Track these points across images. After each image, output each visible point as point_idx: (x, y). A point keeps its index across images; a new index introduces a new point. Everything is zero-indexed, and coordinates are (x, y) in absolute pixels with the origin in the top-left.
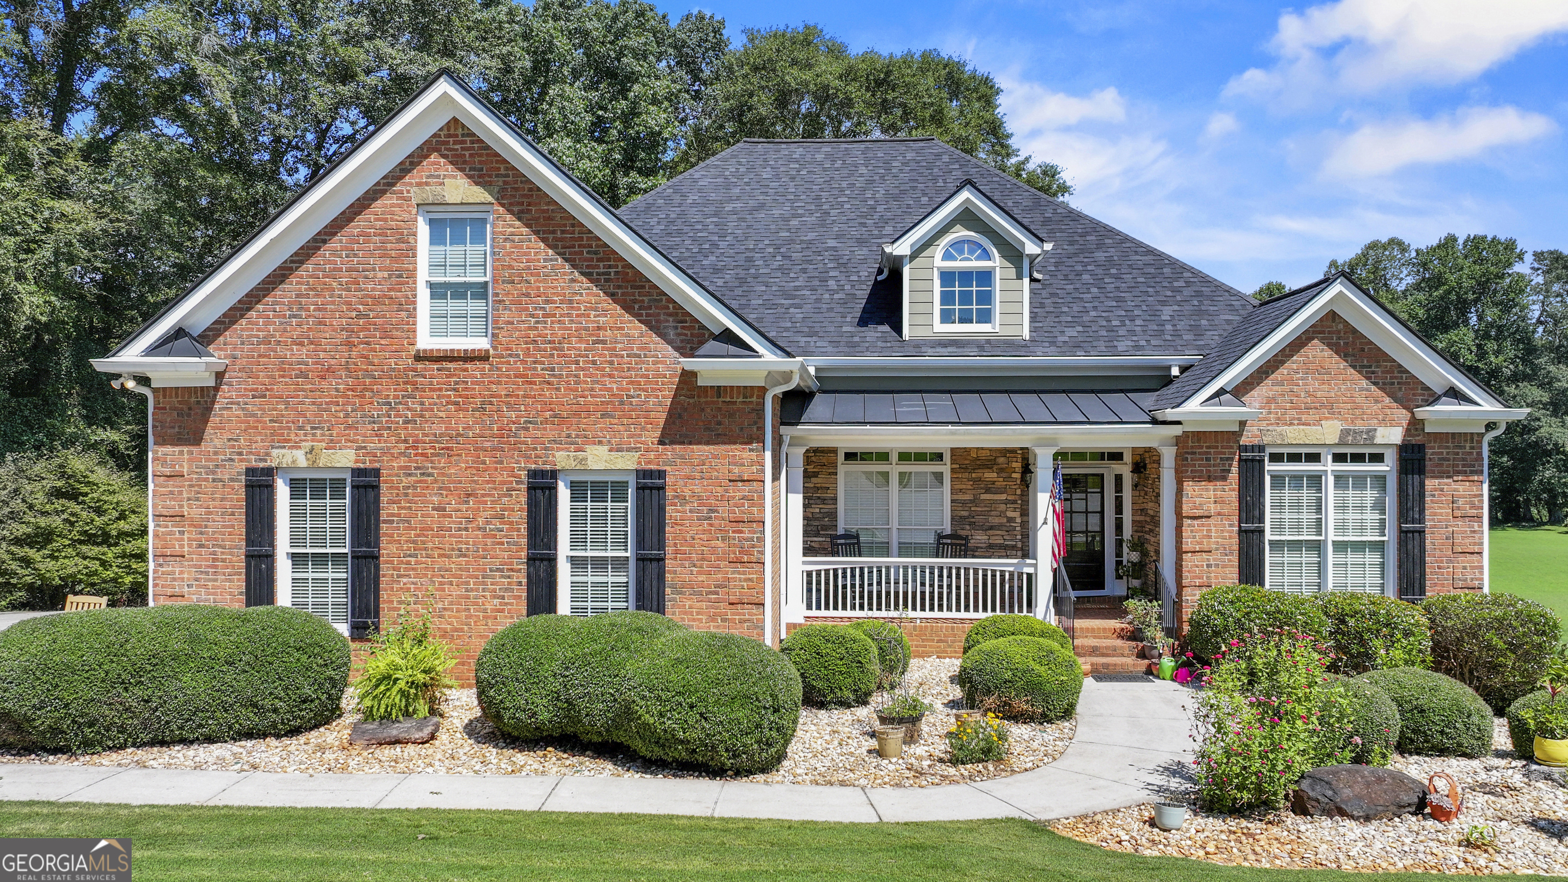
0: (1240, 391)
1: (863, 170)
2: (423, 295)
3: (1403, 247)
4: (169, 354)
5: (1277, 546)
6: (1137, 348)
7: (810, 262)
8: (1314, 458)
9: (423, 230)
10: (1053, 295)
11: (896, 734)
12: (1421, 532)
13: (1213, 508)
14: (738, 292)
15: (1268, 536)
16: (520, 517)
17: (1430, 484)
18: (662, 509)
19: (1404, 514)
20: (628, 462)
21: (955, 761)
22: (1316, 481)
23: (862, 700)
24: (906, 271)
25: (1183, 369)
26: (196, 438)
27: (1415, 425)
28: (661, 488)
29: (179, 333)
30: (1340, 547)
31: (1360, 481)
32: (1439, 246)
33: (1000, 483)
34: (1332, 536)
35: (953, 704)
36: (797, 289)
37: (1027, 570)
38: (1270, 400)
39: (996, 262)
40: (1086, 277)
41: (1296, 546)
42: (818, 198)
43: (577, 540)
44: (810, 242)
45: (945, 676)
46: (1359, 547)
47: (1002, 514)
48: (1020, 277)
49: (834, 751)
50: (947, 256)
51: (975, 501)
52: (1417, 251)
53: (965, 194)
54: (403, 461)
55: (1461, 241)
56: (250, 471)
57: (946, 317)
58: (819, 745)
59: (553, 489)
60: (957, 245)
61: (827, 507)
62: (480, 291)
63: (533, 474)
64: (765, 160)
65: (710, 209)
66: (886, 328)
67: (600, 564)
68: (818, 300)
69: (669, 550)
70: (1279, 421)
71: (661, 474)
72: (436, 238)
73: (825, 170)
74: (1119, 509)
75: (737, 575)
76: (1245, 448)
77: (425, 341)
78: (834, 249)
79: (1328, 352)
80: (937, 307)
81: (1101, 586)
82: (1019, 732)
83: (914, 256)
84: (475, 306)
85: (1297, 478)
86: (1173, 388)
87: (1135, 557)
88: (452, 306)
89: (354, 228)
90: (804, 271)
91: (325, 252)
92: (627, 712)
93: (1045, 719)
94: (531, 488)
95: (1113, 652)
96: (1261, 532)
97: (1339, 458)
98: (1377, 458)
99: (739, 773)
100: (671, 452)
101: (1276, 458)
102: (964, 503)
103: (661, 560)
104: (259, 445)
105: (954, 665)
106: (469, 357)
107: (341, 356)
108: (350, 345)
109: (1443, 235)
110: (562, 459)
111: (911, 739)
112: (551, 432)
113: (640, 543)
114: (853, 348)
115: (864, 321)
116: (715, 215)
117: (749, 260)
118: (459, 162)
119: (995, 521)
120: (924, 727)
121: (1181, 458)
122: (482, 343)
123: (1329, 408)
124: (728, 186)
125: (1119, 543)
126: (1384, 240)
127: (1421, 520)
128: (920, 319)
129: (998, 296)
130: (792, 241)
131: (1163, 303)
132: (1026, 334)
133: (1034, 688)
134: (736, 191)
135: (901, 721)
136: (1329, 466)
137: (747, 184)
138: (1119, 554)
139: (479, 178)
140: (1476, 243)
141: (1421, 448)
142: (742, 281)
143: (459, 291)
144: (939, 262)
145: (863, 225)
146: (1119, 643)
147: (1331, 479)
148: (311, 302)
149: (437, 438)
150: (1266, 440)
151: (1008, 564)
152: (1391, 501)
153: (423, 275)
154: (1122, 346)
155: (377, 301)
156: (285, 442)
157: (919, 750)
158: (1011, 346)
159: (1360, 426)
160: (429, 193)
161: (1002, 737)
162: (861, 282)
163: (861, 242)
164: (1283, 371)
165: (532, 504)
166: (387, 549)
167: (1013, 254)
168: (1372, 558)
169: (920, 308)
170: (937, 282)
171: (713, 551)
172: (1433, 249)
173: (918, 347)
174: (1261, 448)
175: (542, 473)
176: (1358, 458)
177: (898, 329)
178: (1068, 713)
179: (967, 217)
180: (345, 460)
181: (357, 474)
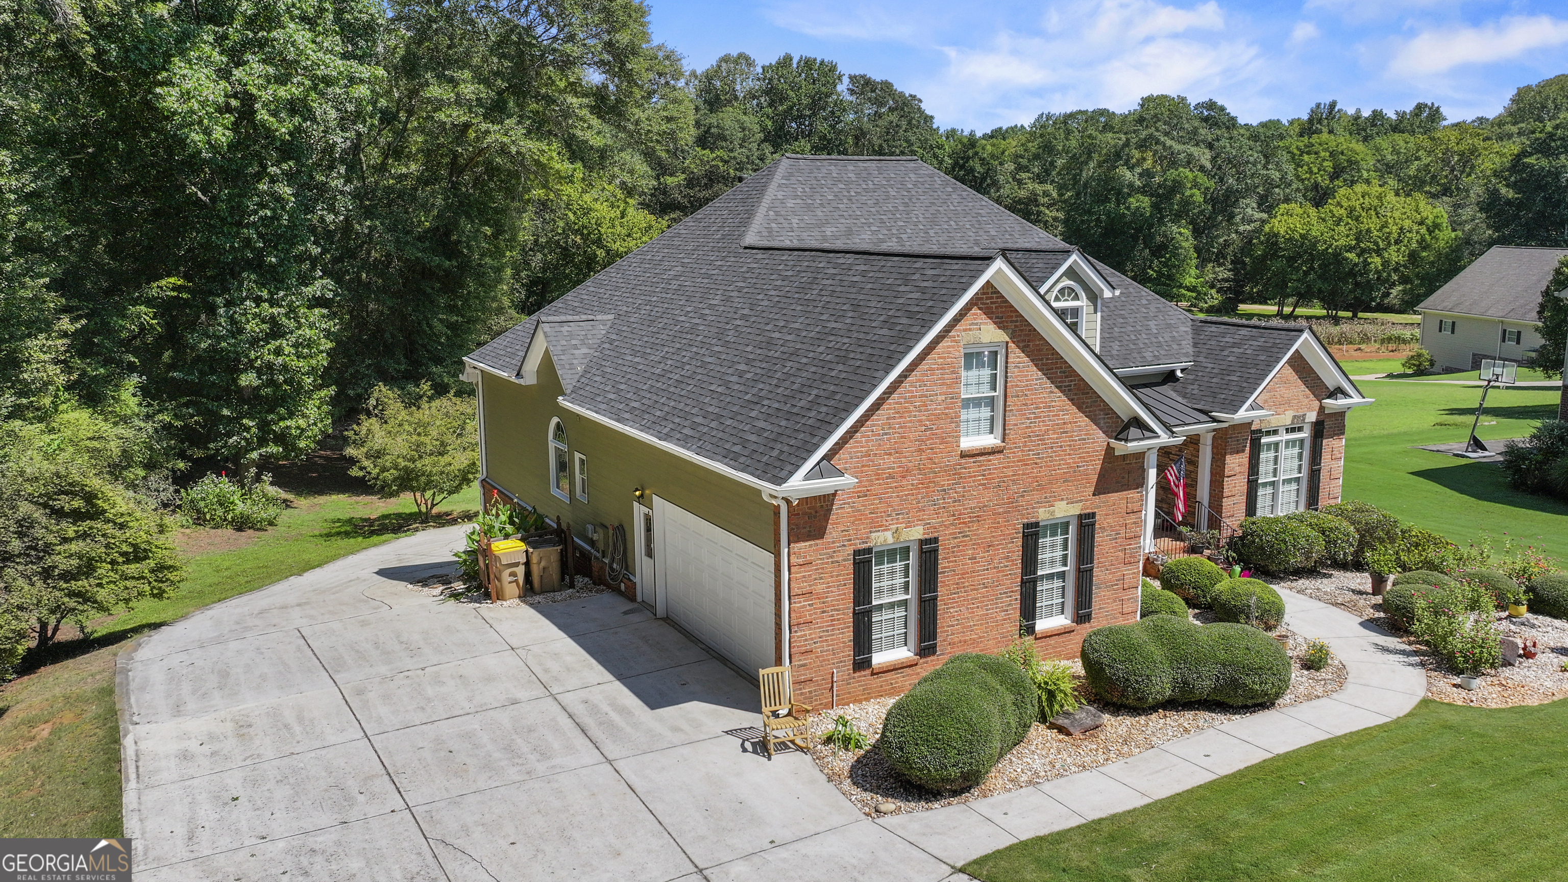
2: (961, 407)
4: (820, 477)
5: (1263, 485)
8: (1275, 432)
9: (963, 362)
12: (1318, 470)
13: (1238, 469)
15: (1259, 481)
16: (1017, 556)
17: (1323, 442)
18: (1093, 537)
19: (1311, 460)
20: (1076, 510)
22: (1277, 445)
25: (1183, 371)
26: (820, 534)
27: (1322, 408)
28: (1092, 524)
30: (1284, 482)
31: (1294, 444)
32: (779, 65)
34: (1280, 477)
38: (1265, 402)
39: (1083, 302)
41: (1270, 484)
43: (1041, 564)
46: (1290, 481)
48: (1095, 312)
52: (761, 67)
53: (1075, 256)
54: (952, 529)
55: (796, 59)
56: (856, 552)
59: (1037, 534)
60: (1064, 291)
62: (992, 402)
63: (1026, 526)
67: (1050, 577)
69: (1095, 562)
71: (1092, 515)
72: (969, 366)
75: (1126, 571)
76: (1253, 432)
77: (965, 442)
79: (1291, 371)
85: (1272, 445)
88: (973, 413)
94: (1025, 536)
96: (1257, 478)
97: (1288, 431)
98: (1306, 429)
100: (1099, 500)
101: (1267, 434)
103: (1090, 570)
104: (863, 532)
106: (990, 452)
107: (915, 460)
108: (920, 451)
110: (1042, 515)
112: (1036, 496)
113: (1078, 561)
118: (989, 313)
122: (992, 439)
123: (1288, 403)
127: (1319, 464)
136: (1283, 436)
139: (1001, 325)
141: (1323, 423)
143: (977, 402)
147: (1283, 444)
149: (972, 510)
150: (1264, 425)
152: (1306, 454)
154: (1148, 356)
155: (937, 417)
156: (879, 527)
159: (1300, 413)
160: (969, 336)
164: (1272, 382)
165: (1023, 546)
166: (942, 591)
167: (1093, 297)
168: (1294, 486)
171: (1117, 559)
174: (1262, 430)
175: (1032, 525)
176: (1297, 430)
179: (1072, 273)
180: (917, 533)
181: (922, 542)
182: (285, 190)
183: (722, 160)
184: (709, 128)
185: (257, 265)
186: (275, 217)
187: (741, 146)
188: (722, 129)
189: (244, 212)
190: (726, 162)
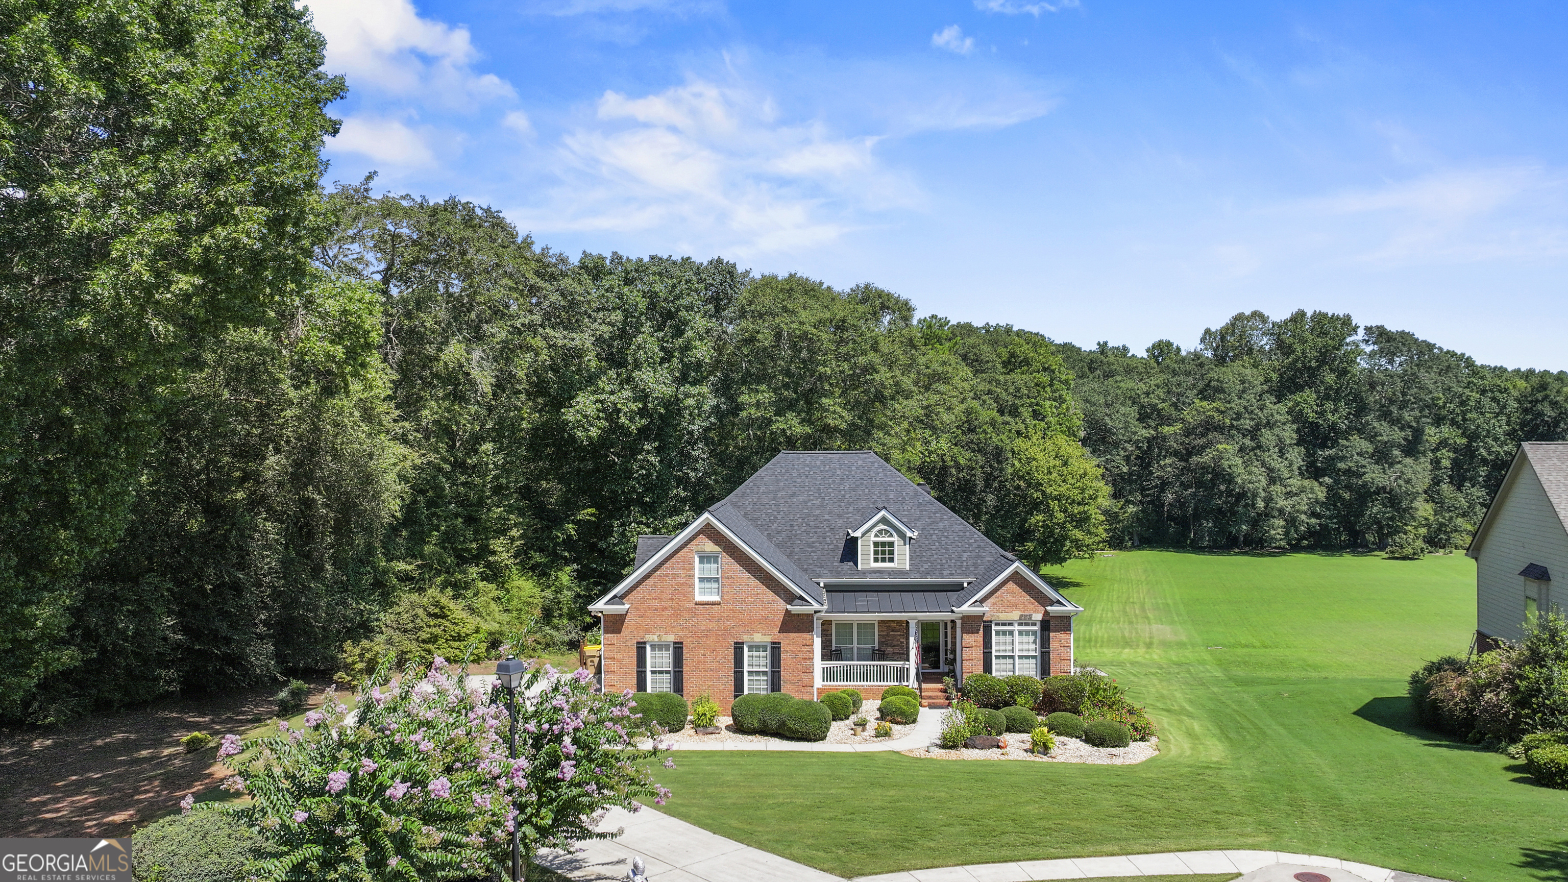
0: (982, 601)
1: (839, 472)
2: (697, 581)
3: (1263, 319)
4: (613, 604)
5: (997, 657)
6: (952, 574)
7: (817, 527)
8: (1011, 624)
9: (697, 559)
10: (920, 546)
11: (859, 729)
12: (1049, 652)
13: (974, 644)
14: (789, 544)
15: (994, 654)
16: (731, 657)
17: (1052, 634)
18: (780, 655)
19: (1042, 646)
20: (768, 639)
21: (877, 737)
22: (1011, 633)
23: (847, 718)
24: (859, 542)
25: (969, 584)
26: (619, 631)
27: (1046, 613)
28: (780, 648)
29: (615, 597)
30: (1021, 657)
31: (1027, 633)
32: (1291, 320)
33: (898, 628)
34: (1017, 653)
35: (877, 719)
36: (813, 542)
37: (906, 666)
38: (994, 604)
39: (895, 539)
40: (934, 537)
41: (1004, 657)
42: (819, 489)
43: (750, 665)
44: (817, 516)
45: (875, 708)
46: (1027, 657)
47: (899, 640)
48: (905, 544)
49: (841, 735)
50: (876, 536)
51: (888, 635)
52: (1273, 323)
53: (883, 512)
54: (691, 639)
55: (1309, 315)
56: (638, 643)
57: (876, 560)
58: (836, 733)
59: (742, 648)
60: (880, 531)
61: (828, 638)
62: (716, 580)
63: (736, 643)
64: (793, 465)
65: (771, 496)
66: (851, 564)
67: (758, 673)
68: (823, 549)
69: (782, 668)
70: (998, 611)
71: (779, 643)
72: (701, 562)
73: (821, 471)
74: (946, 637)
75: (804, 676)
76: (985, 622)
77: (699, 598)
78: (828, 520)
79: (1015, 586)
80: (872, 556)
81: (939, 668)
82: (896, 728)
83: (863, 535)
84: (715, 585)
85: (1004, 633)
86: (963, 592)
87: (951, 656)
88: (707, 585)
89: (673, 560)
90: (816, 532)
91: (664, 567)
92: (783, 724)
93: (906, 723)
94: (735, 648)
95: (937, 697)
96: (991, 652)
97: (1020, 624)
98: (1035, 624)
99: (815, 741)
100: (782, 635)
101: (997, 624)
102: (883, 636)
103: (779, 672)
104: (641, 634)
105: (878, 703)
106: (713, 604)
107: (670, 603)
108: (673, 600)
109: (1295, 310)
110: (745, 638)
111: (863, 730)
112: (742, 629)
113: (772, 666)
114: (838, 574)
115: (842, 561)
116: (774, 499)
117: (792, 526)
118: (709, 537)
119: (895, 643)
120: (867, 726)
121: (962, 624)
122: (716, 598)
123: (1016, 606)
124: (778, 481)
125: (946, 650)
126: (1248, 313)
127: (1049, 648)
128: (865, 562)
129: (896, 553)
130: (809, 515)
131: (964, 551)
132: (908, 568)
133: (902, 713)
134: (782, 484)
135: (860, 725)
136: (1016, 628)
137: (786, 480)
138: (946, 654)
139: (717, 543)
140: (1320, 318)
141: (1048, 621)
142: (790, 538)
143: (709, 580)
144: (873, 539)
145: (840, 506)
146: (940, 694)
147: (1017, 633)
148: (659, 585)
149: (703, 631)
150: (993, 618)
151: (899, 664)
152: (1038, 641)
153: (697, 575)
154: (945, 573)
155: (682, 584)
156: (649, 632)
157: (866, 733)
158: (901, 573)
159: (1027, 613)
160: (700, 548)
161: (890, 729)
162: (840, 539)
163: (840, 516)
164: (999, 592)
165: (735, 653)
166: (685, 669)
167: (902, 535)
168: (1034, 661)
169: (865, 557)
170: (872, 546)
171: (797, 668)
172: (1286, 322)
173: (864, 573)
174: (991, 622)
175: (739, 643)
176: (1027, 624)
177: (856, 564)
178: (914, 721)
179: (884, 520)
180: (671, 638)
181: (675, 643)
182: (653, 459)
183: (1218, 410)
184: (1210, 381)
185: (639, 502)
186: (649, 474)
187: (1240, 398)
188: (1221, 382)
189: (631, 472)
190: (1222, 412)
